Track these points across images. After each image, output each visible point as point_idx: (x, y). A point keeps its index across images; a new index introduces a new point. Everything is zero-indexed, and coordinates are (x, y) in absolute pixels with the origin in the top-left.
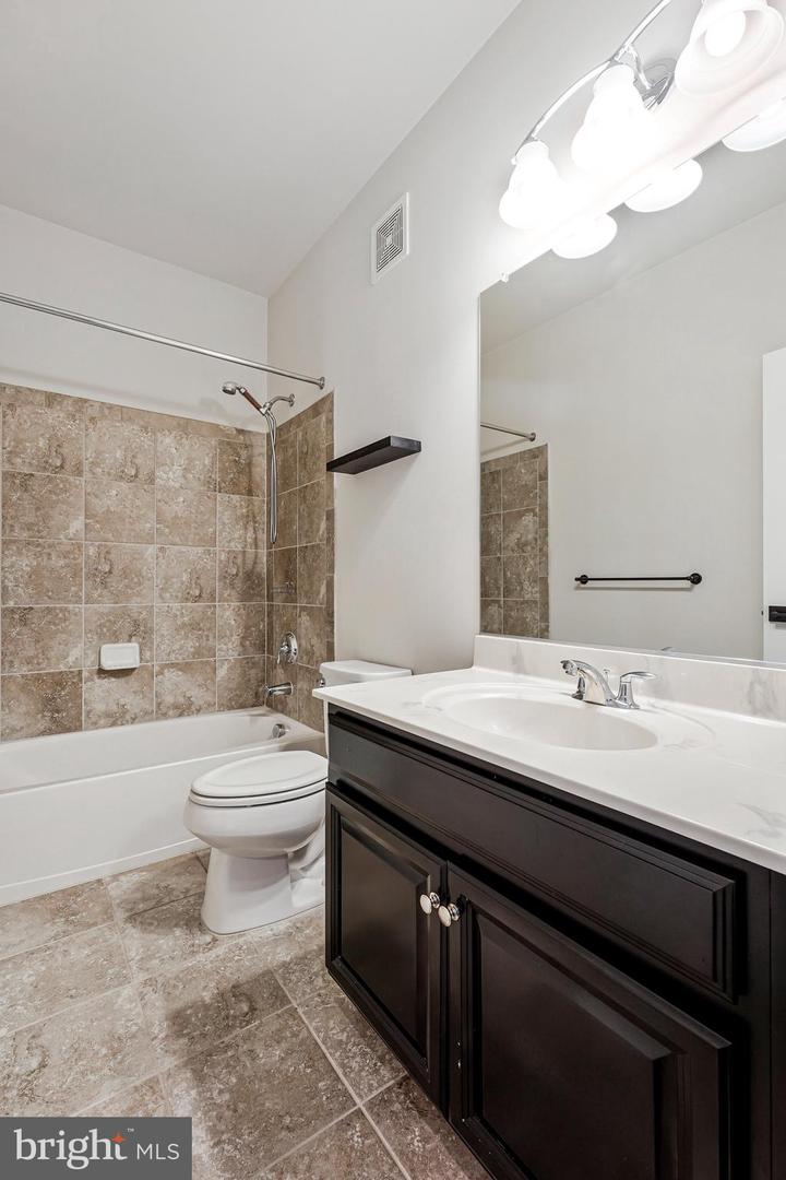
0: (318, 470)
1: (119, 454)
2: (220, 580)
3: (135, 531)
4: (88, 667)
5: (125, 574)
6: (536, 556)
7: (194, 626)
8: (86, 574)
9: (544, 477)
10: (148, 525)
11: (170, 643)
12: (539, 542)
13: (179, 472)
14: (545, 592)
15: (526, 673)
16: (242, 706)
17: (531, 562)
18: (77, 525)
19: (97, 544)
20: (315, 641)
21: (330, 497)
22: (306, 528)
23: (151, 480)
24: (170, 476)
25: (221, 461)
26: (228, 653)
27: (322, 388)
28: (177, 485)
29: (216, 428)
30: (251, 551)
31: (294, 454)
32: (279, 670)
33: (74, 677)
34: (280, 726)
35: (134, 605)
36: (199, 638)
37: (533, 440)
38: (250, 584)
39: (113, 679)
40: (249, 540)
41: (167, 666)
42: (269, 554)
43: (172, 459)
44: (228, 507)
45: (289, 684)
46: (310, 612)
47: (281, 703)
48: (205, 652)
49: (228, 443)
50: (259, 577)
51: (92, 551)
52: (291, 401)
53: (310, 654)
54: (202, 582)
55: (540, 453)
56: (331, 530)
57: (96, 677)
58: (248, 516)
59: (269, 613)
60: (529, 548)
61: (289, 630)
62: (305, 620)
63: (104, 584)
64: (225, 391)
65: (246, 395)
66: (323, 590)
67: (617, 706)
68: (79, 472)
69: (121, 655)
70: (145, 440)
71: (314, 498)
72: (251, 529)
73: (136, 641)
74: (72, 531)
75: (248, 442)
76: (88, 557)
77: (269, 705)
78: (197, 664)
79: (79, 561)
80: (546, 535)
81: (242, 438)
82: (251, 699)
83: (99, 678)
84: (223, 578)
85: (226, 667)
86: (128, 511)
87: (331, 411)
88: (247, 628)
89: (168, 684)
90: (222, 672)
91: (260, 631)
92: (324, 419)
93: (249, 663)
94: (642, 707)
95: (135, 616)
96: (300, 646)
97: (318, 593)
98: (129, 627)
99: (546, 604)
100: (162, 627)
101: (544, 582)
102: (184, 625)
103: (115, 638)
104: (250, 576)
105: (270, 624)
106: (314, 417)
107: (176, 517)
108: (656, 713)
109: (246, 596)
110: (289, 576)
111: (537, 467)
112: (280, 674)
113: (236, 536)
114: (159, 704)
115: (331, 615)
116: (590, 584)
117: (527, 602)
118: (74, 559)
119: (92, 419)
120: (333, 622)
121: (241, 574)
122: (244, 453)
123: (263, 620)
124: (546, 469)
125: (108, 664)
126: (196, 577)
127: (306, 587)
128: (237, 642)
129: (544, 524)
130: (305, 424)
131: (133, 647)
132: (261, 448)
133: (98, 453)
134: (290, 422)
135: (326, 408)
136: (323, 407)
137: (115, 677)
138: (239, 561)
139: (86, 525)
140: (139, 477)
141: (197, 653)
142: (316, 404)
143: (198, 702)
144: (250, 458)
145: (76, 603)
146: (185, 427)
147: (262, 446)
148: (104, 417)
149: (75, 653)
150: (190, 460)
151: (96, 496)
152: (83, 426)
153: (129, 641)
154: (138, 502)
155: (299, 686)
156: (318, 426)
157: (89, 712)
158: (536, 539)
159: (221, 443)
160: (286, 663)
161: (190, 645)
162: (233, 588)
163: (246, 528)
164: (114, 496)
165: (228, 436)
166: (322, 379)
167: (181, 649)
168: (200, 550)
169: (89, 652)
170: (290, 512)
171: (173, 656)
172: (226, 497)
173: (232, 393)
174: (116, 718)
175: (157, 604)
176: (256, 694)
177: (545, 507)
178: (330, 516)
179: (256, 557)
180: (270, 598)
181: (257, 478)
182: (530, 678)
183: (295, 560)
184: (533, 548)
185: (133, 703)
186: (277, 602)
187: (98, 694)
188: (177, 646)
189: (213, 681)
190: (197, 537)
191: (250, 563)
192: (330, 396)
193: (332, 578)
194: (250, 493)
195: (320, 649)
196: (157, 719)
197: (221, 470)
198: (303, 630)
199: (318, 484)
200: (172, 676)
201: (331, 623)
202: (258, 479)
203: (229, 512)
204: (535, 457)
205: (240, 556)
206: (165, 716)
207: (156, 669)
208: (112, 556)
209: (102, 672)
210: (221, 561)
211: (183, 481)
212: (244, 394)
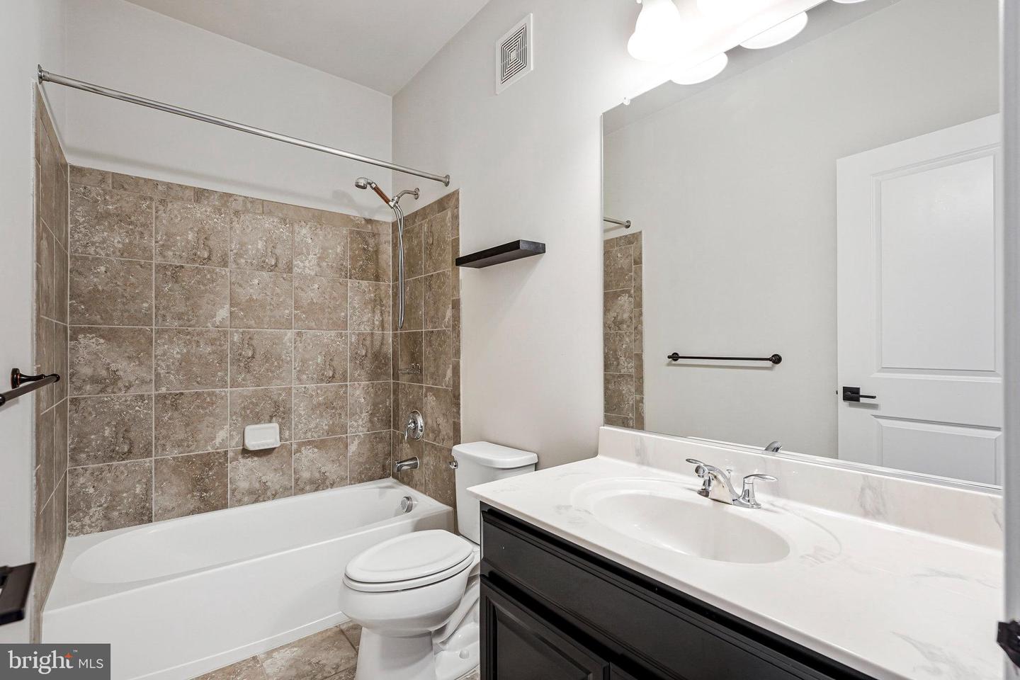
0: (444, 261)
1: (260, 245)
2: (351, 361)
3: (275, 317)
4: (233, 447)
5: (267, 358)
6: (631, 333)
7: (328, 405)
8: (232, 360)
9: (638, 262)
10: (287, 311)
11: (308, 423)
12: (634, 321)
13: (314, 262)
14: (640, 367)
15: (649, 465)
16: (371, 479)
17: (627, 339)
18: (223, 313)
19: (241, 330)
20: (441, 420)
21: (456, 287)
22: (432, 313)
23: (289, 269)
24: (306, 265)
25: (351, 249)
26: (358, 427)
27: (447, 184)
28: (313, 273)
29: (347, 219)
30: (378, 332)
31: (419, 244)
32: (406, 446)
33: (220, 458)
34: (408, 498)
35: (274, 387)
36: (333, 416)
37: (628, 227)
38: (378, 365)
39: (256, 459)
40: (377, 323)
41: (304, 444)
42: (395, 336)
43: (308, 250)
44: (357, 292)
45: (414, 459)
46: (436, 393)
47: (407, 476)
48: (337, 429)
49: (358, 233)
50: (386, 357)
51: (236, 338)
52: (416, 194)
53: (436, 432)
54: (335, 363)
55: (635, 239)
56: (456, 318)
57: (240, 457)
58: (375, 300)
59: (395, 392)
60: (625, 326)
61: (416, 409)
62: (431, 400)
63: (248, 369)
64: (358, 186)
65: (377, 190)
66: (449, 373)
67: (742, 505)
68: (224, 263)
69: (263, 435)
70: (283, 231)
71: (440, 287)
72: (378, 312)
73: (278, 422)
74: (218, 319)
75: (376, 231)
76: (233, 343)
77: (395, 477)
78: (331, 441)
79: (225, 347)
80: (641, 314)
81: (370, 227)
82: (379, 471)
83: (243, 457)
84: (353, 359)
85: (356, 442)
86: (269, 299)
87: (457, 207)
88: (375, 405)
89: (305, 461)
90: (353, 448)
91: (387, 407)
92: (449, 214)
93: (378, 438)
94: (764, 505)
95: (275, 398)
96: (426, 424)
97: (445, 376)
98: (270, 408)
99: (640, 378)
100: (300, 408)
101: (639, 358)
102: (319, 404)
103: (257, 419)
104: (377, 356)
105: (396, 402)
106: (439, 212)
107: (312, 303)
108: (775, 512)
109: (374, 375)
110: (415, 357)
111: (632, 252)
112: (406, 450)
113: (365, 319)
114: (297, 480)
115: (456, 397)
116: (680, 361)
117: (622, 376)
118: (220, 345)
119: (237, 213)
120: (459, 404)
121: (369, 355)
122: (371, 241)
123: (389, 397)
124: (641, 254)
125: (252, 444)
126: (330, 359)
127: (432, 369)
128: (366, 419)
129: (639, 305)
130: (431, 217)
131: (273, 427)
132: (387, 235)
133: (242, 244)
134: (415, 214)
135: (452, 203)
136: (448, 203)
137: (257, 456)
138: (368, 343)
139: (231, 313)
140: (280, 268)
141: (331, 431)
142: (442, 199)
143: (332, 476)
144: (377, 245)
145: (222, 387)
146: (319, 218)
147: (388, 235)
148: (246, 211)
149: (221, 435)
150: (324, 249)
151: (241, 286)
152: (228, 219)
153: (270, 422)
154: (278, 291)
155: (425, 461)
156: (444, 220)
157: (234, 491)
158: (631, 318)
159: (352, 232)
160: (413, 440)
161: (325, 424)
162: (363, 368)
163: (374, 312)
164: (256, 285)
165: (357, 226)
166: (447, 177)
167: (316, 427)
168: (333, 333)
169: (234, 433)
170: (416, 298)
171: (309, 435)
172: (356, 283)
173: (364, 187)
174: (259, 495)
175: (295, 385)
176: (384, 467)
177: (639, 289)
178: (456, 305)
179: (383, 338)
180: (396, 376)
181: (383, 263)
182: (654, 471)
183: (421, 343)
184: (628, 326)
185: (273, 478)
186: (404, 380)
187: (242, 473)
188: (312, 425)
189: (345, 457)
190: (331, 321)
191: (377, 343)
192: (456, 193)
193: (459, 362)
194: (377, 278)
195: (446, 429)
196: (295, 494)
197: (352, 258)
198: (430, 410)
199: (444, 274)
200: (308, 453)
201: (458, 405)
202: (385, 266)
203: (359, 297)
204: (630, 243)
205: (369, 338)
206: (302, 491)
207: (294, 447)
208: (254, 342)
209: (246, 452)
210: (351, 344)
211: (318, 269)
212: (374, 189)
